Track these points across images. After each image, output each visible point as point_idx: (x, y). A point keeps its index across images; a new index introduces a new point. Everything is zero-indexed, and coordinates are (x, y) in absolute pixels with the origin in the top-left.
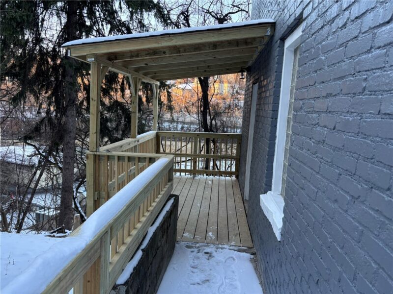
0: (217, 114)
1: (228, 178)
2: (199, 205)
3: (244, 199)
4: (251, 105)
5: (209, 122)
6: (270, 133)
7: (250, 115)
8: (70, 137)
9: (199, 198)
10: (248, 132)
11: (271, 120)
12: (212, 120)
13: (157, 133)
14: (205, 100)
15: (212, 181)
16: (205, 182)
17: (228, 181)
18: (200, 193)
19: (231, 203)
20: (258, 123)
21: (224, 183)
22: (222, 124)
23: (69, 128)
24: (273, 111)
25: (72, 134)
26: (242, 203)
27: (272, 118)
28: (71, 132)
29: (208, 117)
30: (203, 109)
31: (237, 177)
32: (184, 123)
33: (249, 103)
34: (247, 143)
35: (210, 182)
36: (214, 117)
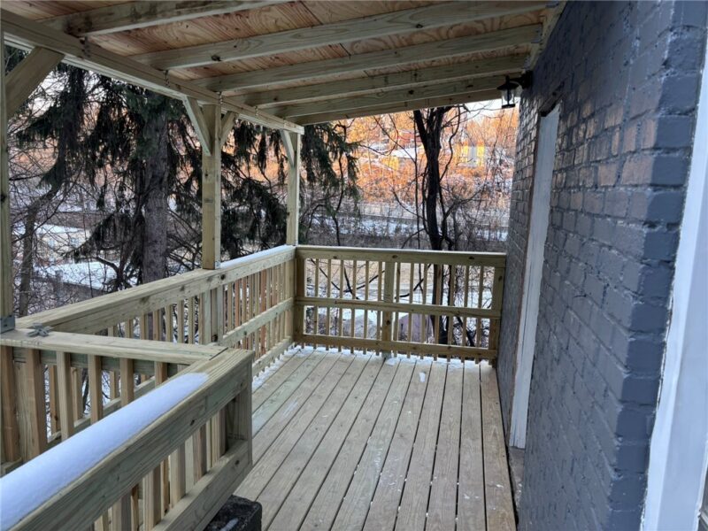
0: (458, 203)
1: (470, 364)
2: (378, 462)
3: (511, 444)
4: (533, 176)
5: (439, 218)
6: (637, 295)
7: (530, 206)
8: (155, 251)
9: (384, 433)
10: (525, 257)
11: (646, 230)
12: (445, 215)
13: (297, 249)
14: (433, 175)
15: (429, 372)
16: (409, 375)
17: (471, 374)
18: (390, 415)
19: (471, 458)
20: (561, 234)
21: (459, 380)
22: (469, 223)
23: (152, 234)
24: (654, 186)
25: (157, 247)
26: (505, 459)
27: (652, 225)
28: (156, 242)
29: (438, 209)
30: (430, 193)
31: (494, 363)
32: (400, 220)
33: (528, 172)
34: (522, 286)
35: (423, 377)
36: (450, 209)
